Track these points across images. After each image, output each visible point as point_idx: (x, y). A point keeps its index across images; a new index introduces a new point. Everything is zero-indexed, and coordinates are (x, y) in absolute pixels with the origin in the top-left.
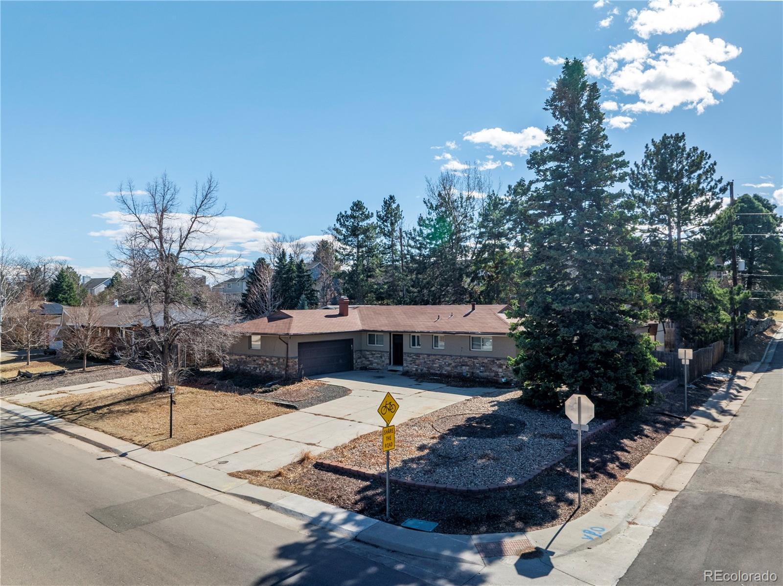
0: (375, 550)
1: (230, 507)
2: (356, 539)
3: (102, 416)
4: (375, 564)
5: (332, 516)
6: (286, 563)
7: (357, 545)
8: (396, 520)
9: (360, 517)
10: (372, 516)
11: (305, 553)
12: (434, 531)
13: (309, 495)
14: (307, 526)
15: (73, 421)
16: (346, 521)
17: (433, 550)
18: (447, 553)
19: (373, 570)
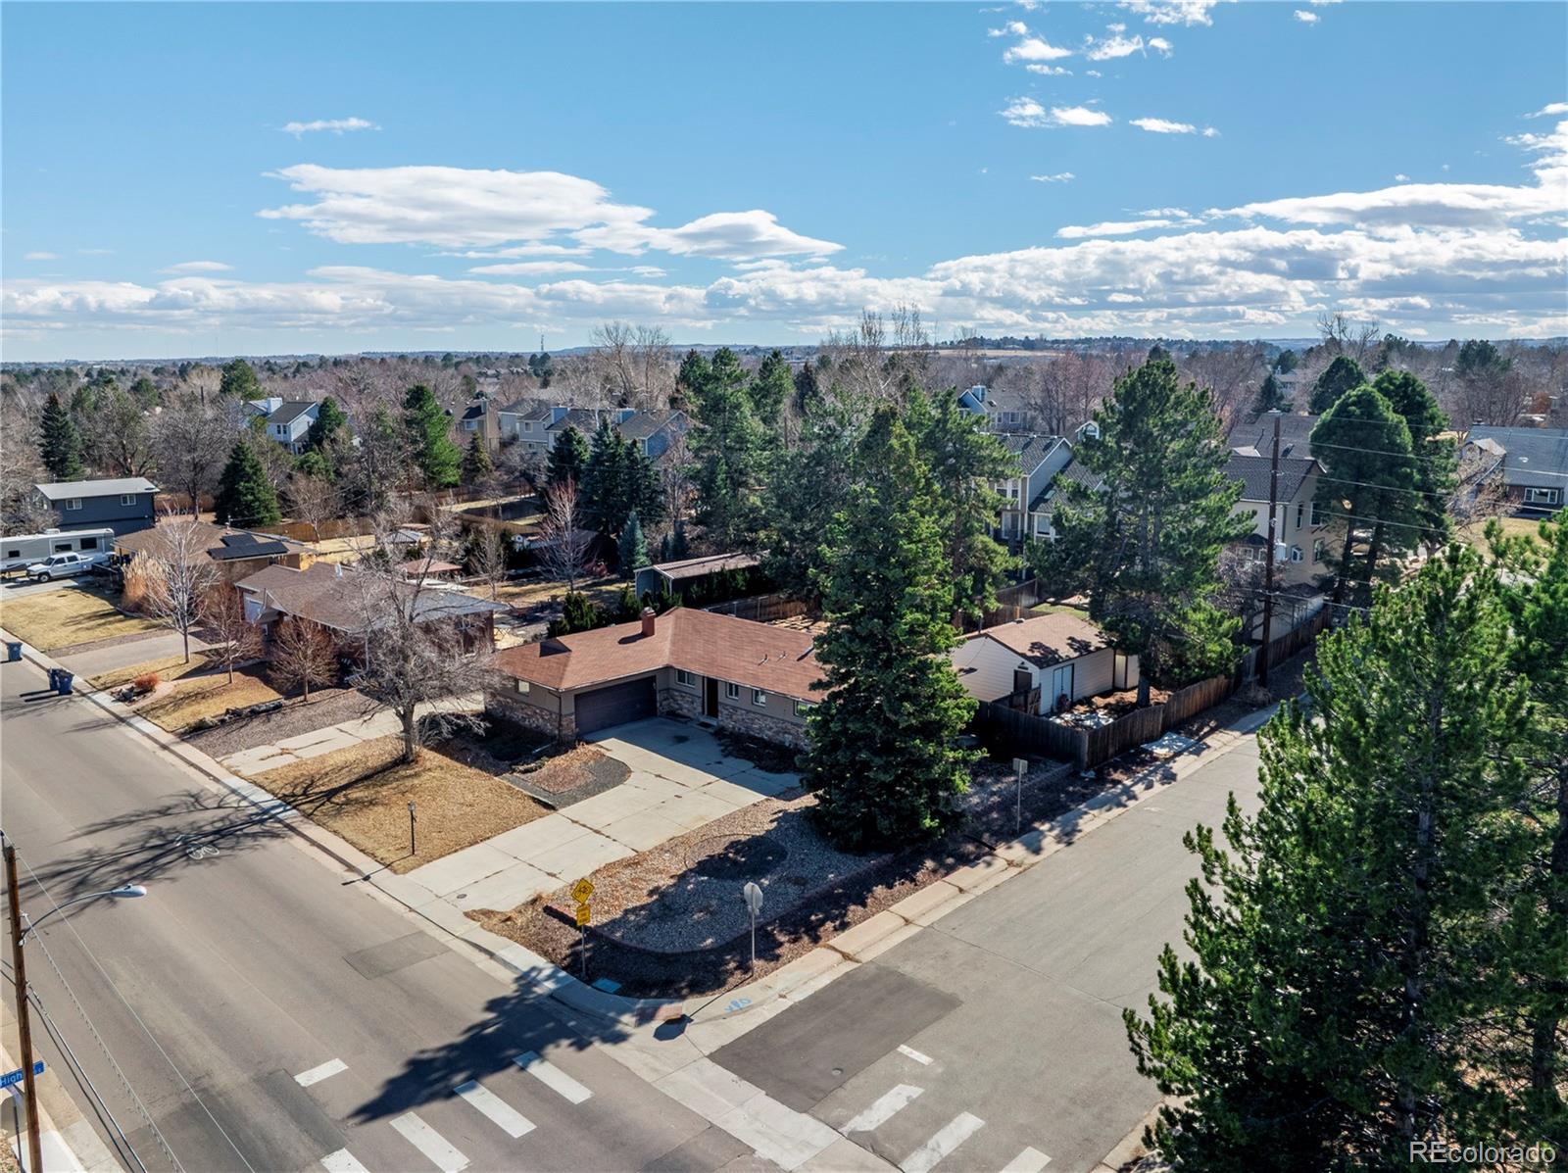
0: (561, 1006)
1: (459, 956)
2: (551, 996)
3: (339, 810)
4: (553, 1019)
5: (540, 971)
6: (490, 1015)
7: (551, 1002)
8: (589, 980)
9: (563, 974)
10: (572, 973)
11: (507, 1007)
12: (616, 993)
13: (529, 947)
14: (517, 980)
15: (308, 816)
16: (549, 978)
17: (602, 1011)
18: (612, 1014)
19: (551, 1025)
